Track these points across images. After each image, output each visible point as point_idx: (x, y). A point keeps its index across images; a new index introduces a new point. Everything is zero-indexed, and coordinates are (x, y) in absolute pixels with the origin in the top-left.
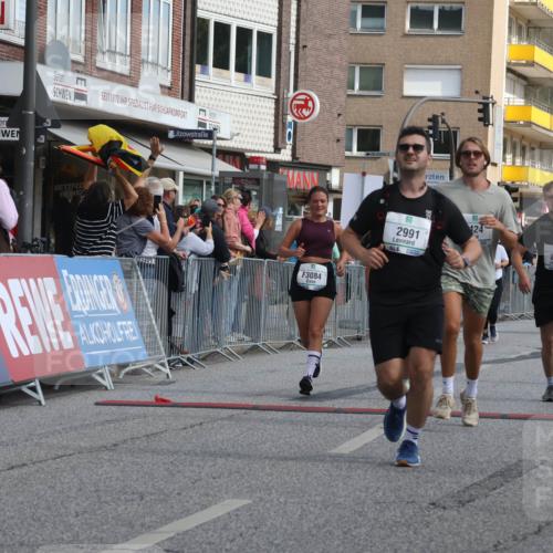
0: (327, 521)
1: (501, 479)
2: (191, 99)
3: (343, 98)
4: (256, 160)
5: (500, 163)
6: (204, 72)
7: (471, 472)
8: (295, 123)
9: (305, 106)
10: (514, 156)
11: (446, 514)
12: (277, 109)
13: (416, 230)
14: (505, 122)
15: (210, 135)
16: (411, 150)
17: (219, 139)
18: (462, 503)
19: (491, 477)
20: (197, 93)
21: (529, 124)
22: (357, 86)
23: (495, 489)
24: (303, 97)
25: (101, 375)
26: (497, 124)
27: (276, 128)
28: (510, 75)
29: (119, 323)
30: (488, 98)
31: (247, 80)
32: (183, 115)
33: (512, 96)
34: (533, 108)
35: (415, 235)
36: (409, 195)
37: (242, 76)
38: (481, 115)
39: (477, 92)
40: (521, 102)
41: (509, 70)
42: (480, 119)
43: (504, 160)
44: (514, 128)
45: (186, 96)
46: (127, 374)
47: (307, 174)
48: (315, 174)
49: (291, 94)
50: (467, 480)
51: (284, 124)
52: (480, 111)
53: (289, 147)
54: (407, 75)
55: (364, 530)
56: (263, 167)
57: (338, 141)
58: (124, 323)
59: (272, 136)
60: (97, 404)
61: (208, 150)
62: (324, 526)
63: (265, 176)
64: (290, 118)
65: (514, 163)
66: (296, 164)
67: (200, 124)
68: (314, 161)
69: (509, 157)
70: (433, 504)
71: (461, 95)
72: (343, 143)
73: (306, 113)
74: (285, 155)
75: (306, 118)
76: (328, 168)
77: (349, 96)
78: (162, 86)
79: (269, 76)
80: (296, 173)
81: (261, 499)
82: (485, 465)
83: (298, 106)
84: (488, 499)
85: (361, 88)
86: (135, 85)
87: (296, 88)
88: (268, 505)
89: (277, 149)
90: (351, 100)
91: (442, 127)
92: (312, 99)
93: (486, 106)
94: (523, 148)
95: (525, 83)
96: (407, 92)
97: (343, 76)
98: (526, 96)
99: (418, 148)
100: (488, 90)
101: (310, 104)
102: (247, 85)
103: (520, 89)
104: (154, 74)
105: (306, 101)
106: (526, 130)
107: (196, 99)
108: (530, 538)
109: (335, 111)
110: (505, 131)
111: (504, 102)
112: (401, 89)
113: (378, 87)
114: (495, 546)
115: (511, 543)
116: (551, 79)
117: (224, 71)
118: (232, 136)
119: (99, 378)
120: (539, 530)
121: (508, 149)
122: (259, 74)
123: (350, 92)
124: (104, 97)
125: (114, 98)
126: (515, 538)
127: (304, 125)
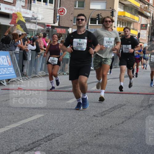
0: (65, 120)
1: (113, 109)
2: (30, 9)
3: (73, 9)
4: (48, 26)
5: (116, 27)
6: (34, 2)
7: (105, 108)
8: (59, 16)
9: (63, 11)
10: (120, 25)
11: (98, 118)
12: (54, 12)
13: (82, 43)
14: (118, 16)
15: (35, 19)
16: (80, 20)
17: (38, 20)
18: (102, 116)
19: (110, 108)
21: (124, 16)
22: (77, 6)
23: (111, 112)
24: (62, 9)
26: (116, 16)
27: (54, 17)
28: (120, 3)
29: (8, 68)
30: (113, 10)
31: (46, 4)
32: (28, 14)
33: (120, 9)
34: (126, 12)
35: (82, 44)
36: (80, 33)
37: (45, 3)
38: (111, 14)
39: (110, 8)
40: (123, 10)
41: (119, 2)
42: (111, 15)
43: (117, 26)
44: (120, 17)
47: (63, 29)
48: (65, 29)
49: (59, 8)
50: (104, 110)
51: (56, 16)
52: (111, 13)
53: (58, 22)
54: (91, 4)
55: (75, 123)
56: (50, 28)
57: (71, 21)
58: (10, 68)
59: (53, 19)
60: (2, 89)
61: (35, 23)
62: (64, 121)
63: (51, 30)
64: (58, 15)
65: (120, 26)
66: (59, 27)
67: (33, 16)
68: (65, 26)
69: (119, 25)
70: (94, 116)
71: (106, 9)
72: (73, 21)
73: (62, 13)
74: (57, 24)
75: (62, 15)
76: (68, 28)
77: (75, 9)
78: (22, 6)
79: (52, 3)
80: (59, 29)
81: (47, 115)
82: (109, 106)
83: (60, 12)
84: (109, 114)
85: (78, 7)
86: (14, 6)
87: (60, 7)
88: (49, 116)
89: (54, 23)
90: (75, 10)
91: (100, 17)
92: (64, 10)
93: (113, 12)
94: (123, 23)
95: (124, 6)
96: (91, 8)
97: (73, 3)
98: (124, 9)
99: (82, 20)
100: (114, 8)
101: (64, 11)
102: (46, 6)
103: (122, 7)
104: (20, 3)
105: (63, 10)
106: (124, 18)
107: (32, 9)
108: (120, 125)
109: (71, 13)
110: (118, 18)
111: (118, 11)
112: (89, 7)
113: (83, 6)
114: (111, 127)
115: (115, 126)
116: (131, 5)
117: (40, 2)
118: (42, 19)
119: (2, 83)
120: (123, 122)
121: (119, 23)
122: (50, 3)
123: (75, 8)
124: (6, 9)
125: (8, 9)
126: (116, 124)
127: (62, 17)
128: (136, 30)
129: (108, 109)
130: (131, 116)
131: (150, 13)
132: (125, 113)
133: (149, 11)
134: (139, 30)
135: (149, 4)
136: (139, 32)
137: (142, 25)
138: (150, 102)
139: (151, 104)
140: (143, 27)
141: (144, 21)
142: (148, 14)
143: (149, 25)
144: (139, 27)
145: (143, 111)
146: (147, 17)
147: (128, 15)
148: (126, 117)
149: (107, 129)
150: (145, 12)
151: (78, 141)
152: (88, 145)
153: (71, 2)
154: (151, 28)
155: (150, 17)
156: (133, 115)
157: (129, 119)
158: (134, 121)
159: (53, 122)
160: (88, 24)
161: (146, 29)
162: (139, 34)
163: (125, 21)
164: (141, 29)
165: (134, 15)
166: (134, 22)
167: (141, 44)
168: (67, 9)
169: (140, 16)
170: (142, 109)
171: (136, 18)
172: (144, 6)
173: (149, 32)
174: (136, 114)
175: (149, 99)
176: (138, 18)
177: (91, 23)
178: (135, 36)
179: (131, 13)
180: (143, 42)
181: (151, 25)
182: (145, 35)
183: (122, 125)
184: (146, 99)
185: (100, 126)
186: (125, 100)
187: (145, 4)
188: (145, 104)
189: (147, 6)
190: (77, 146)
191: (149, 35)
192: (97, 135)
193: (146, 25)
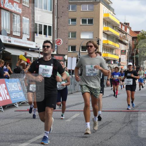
1: (102, 126)
3: (67, 39)
6: (37, 35)
8: (57, 46)
9: (59, 42)
10: (105, 51)
14: (103, 44)
15: (38, 49)
16: (46, 47)
17: (40, 50)
18: (94, 132)
19: (100, 125)
20: (35, 40)
21: (108, 44)
23: (101, 128)
24: (59, 40)
25: (16, 104)
26: (101, 45)
28: (104, 34)
30: (99, 39)
31: (46, 37)
32: (33, 45)
33: (104, 38)
34: (109, 41)
37: (45, 36)
38: (97, 43)
39: (96, 38)
40: (106, 39)
41: (103, 32)
42: (97, 44)
43: (103, 52)
45: (33, 41)
46: (22, 103)
47: (60, 57)
48: (62, 57)
49: (56, 39)
52: (97, 42)
53: (56, 51)
54: (81, 34)
57: (67, 49)
60: (15, 111)
61: (38, 52)
64: (56, 45)
65: (105, 53)
66: (57, 54)
67: (36, 47)
68: (62, 54)
69: (104, 51)
71: (93, 38)
73: (59, 43)
74: (55, 53)
75: (59, 44)
76: (64, 55)
78: (27, 39)
79: (51, 35)
80: (57, 57)
83: (58, 42)
85: (71, 37)
86: (21, 38)
87: (57, 38)
90: (69, 40)
92: (60, 40)
93: (98, 41)
94: (107, 49)
95: (107, 35)
96: (81, 38)
97: (67, 35)
98: (107, 38)
99: (48, 47)
100: (99, 37)
103: (106, 37)
104: (26, 36)
105: (59, 41)
106: (107, 46)
107: (35, 41)
108: (108, 140)
109: (66, 43)
110: (103, 46)
111: (103, 39)
112: (80, 37)
113: (75, 37)
114: (101, 142)
115: (104, 141)
116: (113, 34)
117: (41, 35)
119: (15, 105)
120: (110, 138)
122: (49, 35)
123: (69, 38)
124: (15, 41)
125: (17, 42)
126: (105, 140)
127: (59, 46)
128: (117, 55)
130: (116, 132)
131: (127, 40)
132: (111, 129)
134: (120, 55)
135: (127, 33)
136: (120, 57)
137: (122, 51)
138: (131, 119)
139: (131, 120)
140: (123, 52)
141: (123, 47)
142: (126, 42)
143: (127, 51)
144: (119, 52)
145: (126, 127)
146: (125, 44)
147: (111, 43)
148: (113, 133)
149: (98, 145)
150: (123, 40)
153: (66, 34)
154: (129, 53)
155: (128, 44)
156: (118, 131)
157: (115, 134)
158: (119, 136)
159: (56, 140)
160: (80, 52)
161: (125, 54)
162: (120, 59)
163: (109, 48)
164: (122, 54)
165: (116, 42)
166: (116, 48)
167: (122, 66)
168: (62, 40)
169: (120, 44)
170: (125, 125)
171: (117, 45)
172: (122, 35)
173: (128, 57)
174: (120, 130)
175: (130, 116)
176: (119, 45)
177: (82, 51)
178: (117, 60)
179: (113, 41)
180: (123, 65)
181: (129, 51)
182: (125, 59)
183: (110, 140)
184: (128, 116)
185: (92, 142)
186: (111, 117)
187: (124, 33)
188: (127, 121)
189: (125, 35)
191: (128, 59)
193: (125, 51)
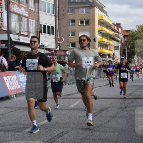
1: (101, 111)
4: (52, 50)
5: (98, 49)
6: (42, 34)
9: (61, 40)
12: (56, 40)
15: (43, 46)
17: (45, 46)
20: (41, 38)
21: (103, 41)
22: (71, 35)
23: (100, 113)
26: (97, 42)
27: (56, 44)
31: (50, 35)
34: (104, 38)
37: (49, 35)
38: (94, 40)
39: (93, 36)
40: (101, 37)
41: (99, 32)
42: (94, 41)
43: (99, 48)
44: (100, 42)
47: (62, 52)
48: (64, 52)
49: (58, 38)
50: (95, 111)
53: (59, 47)
54: (80, 33)
56: (54, 52)
59: (55, 46)
61: (43, 48)
63: (54, 53)
64: (58, 42)
66: (60, 50)
67: (42, 44)
68: (63, 50)
69: (100, 47)
71: (90, 36)
72: (69, 46)
73: (61, 41)
74: (58, 49)
76: (66, 51)
79: (54, 34)
80: (60, 52)
82: (98, 108)
83: (60, 40)
87: (59, 37)
89: (56, 48)
90: (69, 38)
93: (95, 38)
94: (102, 46)
95: (102, 34)
97: (68, 34)
98: (102, 36)
99: (35, 42)
100: (95, 36)
101: (62, 39)
103: (101, 35)
106: (102, 43)
108: (107, 123)
109: (67, 40)
110: (99, 43)
111: (98, 37)
113: (74, 35)
114: (101, 125)
116: (107, 33)
117: (45, 34)
118: (48, 46)
120: (109, 121)
121: (99, 46)
122: (52, 34)
123: (69, 36)
124: (23, 39)
125: (25, 40)
126: (104, 123)
127: (61, 43)
128: (112, 50)
129: (98, 111)
130: (114, 116)
131: (120, 38)
132: (109, 113)
133: (119, 37)
134: (113, 51)
135: (119, 32)
136: (113, 52)
137: (115, 47)
138: (126, 105)
139: (126, 106)
140: (116, 48)
141: (116, 44)
142: (119, 39)
143: (120, 47)
144: (113, 48)
145: (122, 112)
146: (118, 41)
147: (105, 40)
148: (111, 117)
149: (99, 127)
150: (116, 38)
151: (80, 137)
152: (87, 139)
153: (66, 33)
154: (121, 49)
155: (120, 41)
156: (115, 115)
157: (113, 118)
158: (116, 120)
161: (118, 50)
162: (114, 54)
163: (104, 44)
164: (115, 50)
165: (110, 40)
166: (110, 45)
167: (116, 60)
168: (64, 38)
169: (113, 41)
170: (121, 110)
171: (111, 42)
172: (115, 33)
173: (120, 52)
174: (117, 114)
175: (125, 102)
176: (112, 42)
178: (111, 55)
179: (107, 39)
181: (121, 47)
182: (118, 54)
183: (109, 123)
184: (123, 102)
186: (109, 103)
187: (116, 32)
188: (123, 106)
189: (117, 33)
190: (80, 141)
191: (120, 53)
192: (93, 132)
193: (118, 47)
